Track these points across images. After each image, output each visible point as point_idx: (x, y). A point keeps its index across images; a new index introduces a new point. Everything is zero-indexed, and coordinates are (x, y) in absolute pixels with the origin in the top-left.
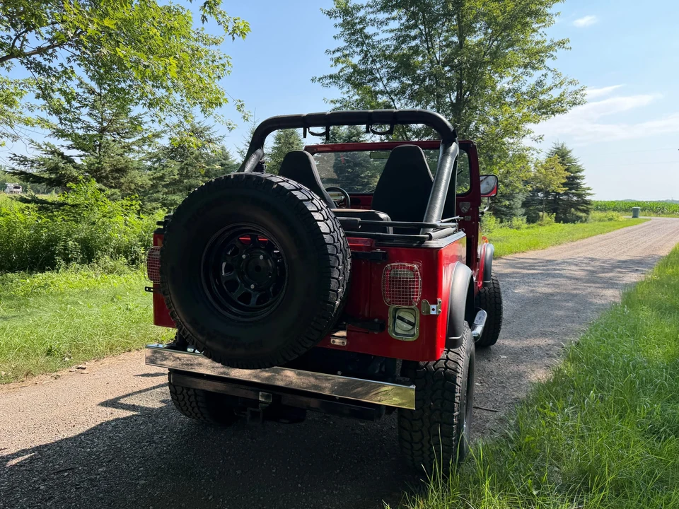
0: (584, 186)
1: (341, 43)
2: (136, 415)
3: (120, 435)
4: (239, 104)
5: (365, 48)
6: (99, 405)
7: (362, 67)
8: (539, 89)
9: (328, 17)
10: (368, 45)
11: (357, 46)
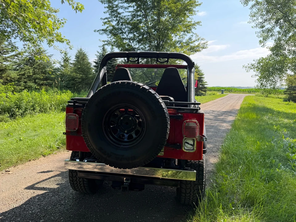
0: (204, 81)
1: (107, 15)
2: (47, 192)
3: (44, 203)
4: (68, 41)
5: (118, 18)
6: (25, 189)
7: (117, 27)
8: (190, 41)
9: (101, 3)
10: (120, 17)
11: (115, 17)
